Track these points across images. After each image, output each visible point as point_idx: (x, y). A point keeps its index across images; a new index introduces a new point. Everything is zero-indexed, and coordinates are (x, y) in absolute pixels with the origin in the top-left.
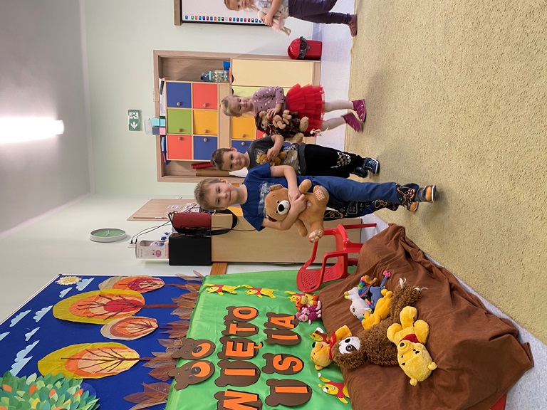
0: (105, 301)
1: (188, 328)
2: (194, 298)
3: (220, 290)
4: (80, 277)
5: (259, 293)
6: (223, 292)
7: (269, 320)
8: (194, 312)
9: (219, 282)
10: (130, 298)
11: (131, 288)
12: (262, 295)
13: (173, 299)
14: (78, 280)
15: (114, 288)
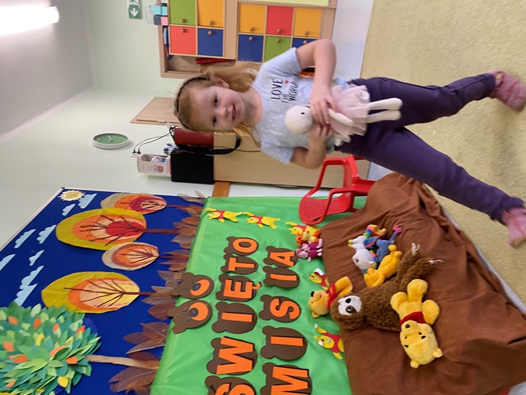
0: (107, 222)
1: (187, 259)
2: (195, 223)
3: (221, 217)
4: (83, 191)
5: (260, 222)
6: (225, 218)
7: (269, 255)
8: (195, 242)
9: (220, 206)
10: (132, 220)
11: (133, 208)
12: (263, 224)
13: (175, 223)
14: (81, 195)
15: (116, 206)
